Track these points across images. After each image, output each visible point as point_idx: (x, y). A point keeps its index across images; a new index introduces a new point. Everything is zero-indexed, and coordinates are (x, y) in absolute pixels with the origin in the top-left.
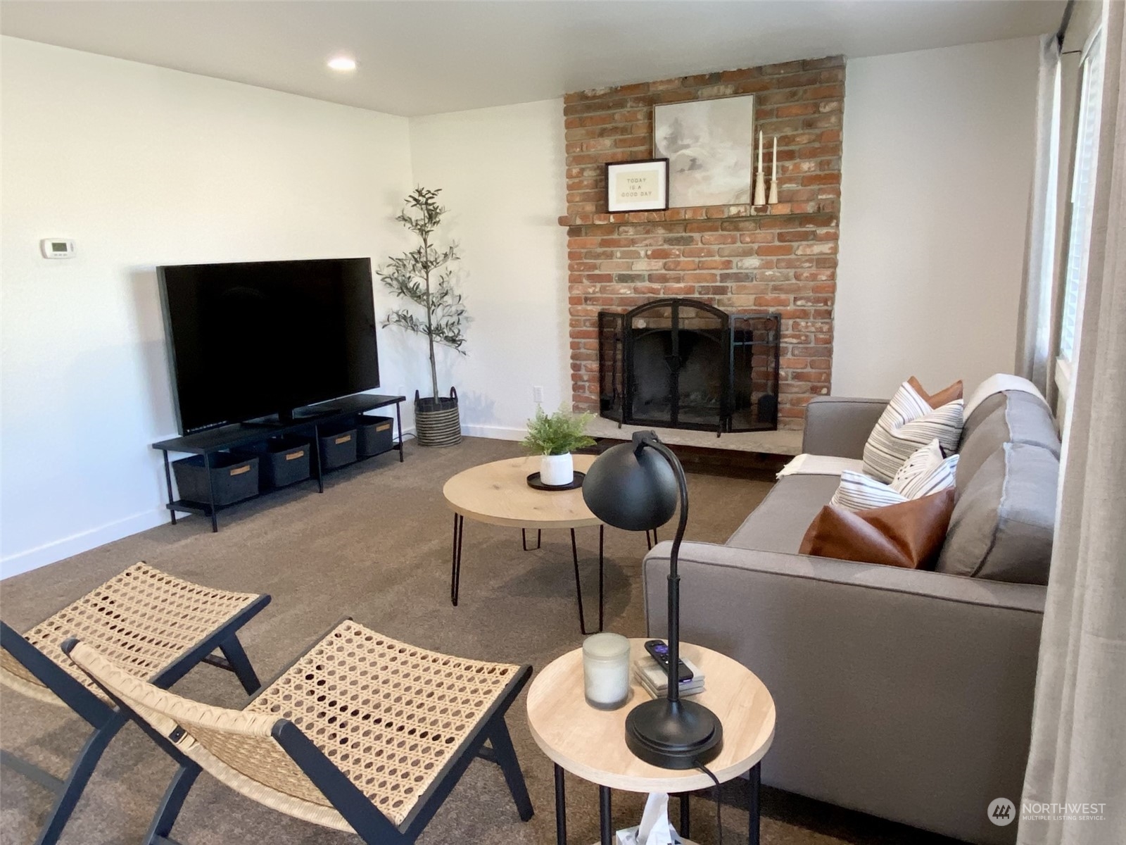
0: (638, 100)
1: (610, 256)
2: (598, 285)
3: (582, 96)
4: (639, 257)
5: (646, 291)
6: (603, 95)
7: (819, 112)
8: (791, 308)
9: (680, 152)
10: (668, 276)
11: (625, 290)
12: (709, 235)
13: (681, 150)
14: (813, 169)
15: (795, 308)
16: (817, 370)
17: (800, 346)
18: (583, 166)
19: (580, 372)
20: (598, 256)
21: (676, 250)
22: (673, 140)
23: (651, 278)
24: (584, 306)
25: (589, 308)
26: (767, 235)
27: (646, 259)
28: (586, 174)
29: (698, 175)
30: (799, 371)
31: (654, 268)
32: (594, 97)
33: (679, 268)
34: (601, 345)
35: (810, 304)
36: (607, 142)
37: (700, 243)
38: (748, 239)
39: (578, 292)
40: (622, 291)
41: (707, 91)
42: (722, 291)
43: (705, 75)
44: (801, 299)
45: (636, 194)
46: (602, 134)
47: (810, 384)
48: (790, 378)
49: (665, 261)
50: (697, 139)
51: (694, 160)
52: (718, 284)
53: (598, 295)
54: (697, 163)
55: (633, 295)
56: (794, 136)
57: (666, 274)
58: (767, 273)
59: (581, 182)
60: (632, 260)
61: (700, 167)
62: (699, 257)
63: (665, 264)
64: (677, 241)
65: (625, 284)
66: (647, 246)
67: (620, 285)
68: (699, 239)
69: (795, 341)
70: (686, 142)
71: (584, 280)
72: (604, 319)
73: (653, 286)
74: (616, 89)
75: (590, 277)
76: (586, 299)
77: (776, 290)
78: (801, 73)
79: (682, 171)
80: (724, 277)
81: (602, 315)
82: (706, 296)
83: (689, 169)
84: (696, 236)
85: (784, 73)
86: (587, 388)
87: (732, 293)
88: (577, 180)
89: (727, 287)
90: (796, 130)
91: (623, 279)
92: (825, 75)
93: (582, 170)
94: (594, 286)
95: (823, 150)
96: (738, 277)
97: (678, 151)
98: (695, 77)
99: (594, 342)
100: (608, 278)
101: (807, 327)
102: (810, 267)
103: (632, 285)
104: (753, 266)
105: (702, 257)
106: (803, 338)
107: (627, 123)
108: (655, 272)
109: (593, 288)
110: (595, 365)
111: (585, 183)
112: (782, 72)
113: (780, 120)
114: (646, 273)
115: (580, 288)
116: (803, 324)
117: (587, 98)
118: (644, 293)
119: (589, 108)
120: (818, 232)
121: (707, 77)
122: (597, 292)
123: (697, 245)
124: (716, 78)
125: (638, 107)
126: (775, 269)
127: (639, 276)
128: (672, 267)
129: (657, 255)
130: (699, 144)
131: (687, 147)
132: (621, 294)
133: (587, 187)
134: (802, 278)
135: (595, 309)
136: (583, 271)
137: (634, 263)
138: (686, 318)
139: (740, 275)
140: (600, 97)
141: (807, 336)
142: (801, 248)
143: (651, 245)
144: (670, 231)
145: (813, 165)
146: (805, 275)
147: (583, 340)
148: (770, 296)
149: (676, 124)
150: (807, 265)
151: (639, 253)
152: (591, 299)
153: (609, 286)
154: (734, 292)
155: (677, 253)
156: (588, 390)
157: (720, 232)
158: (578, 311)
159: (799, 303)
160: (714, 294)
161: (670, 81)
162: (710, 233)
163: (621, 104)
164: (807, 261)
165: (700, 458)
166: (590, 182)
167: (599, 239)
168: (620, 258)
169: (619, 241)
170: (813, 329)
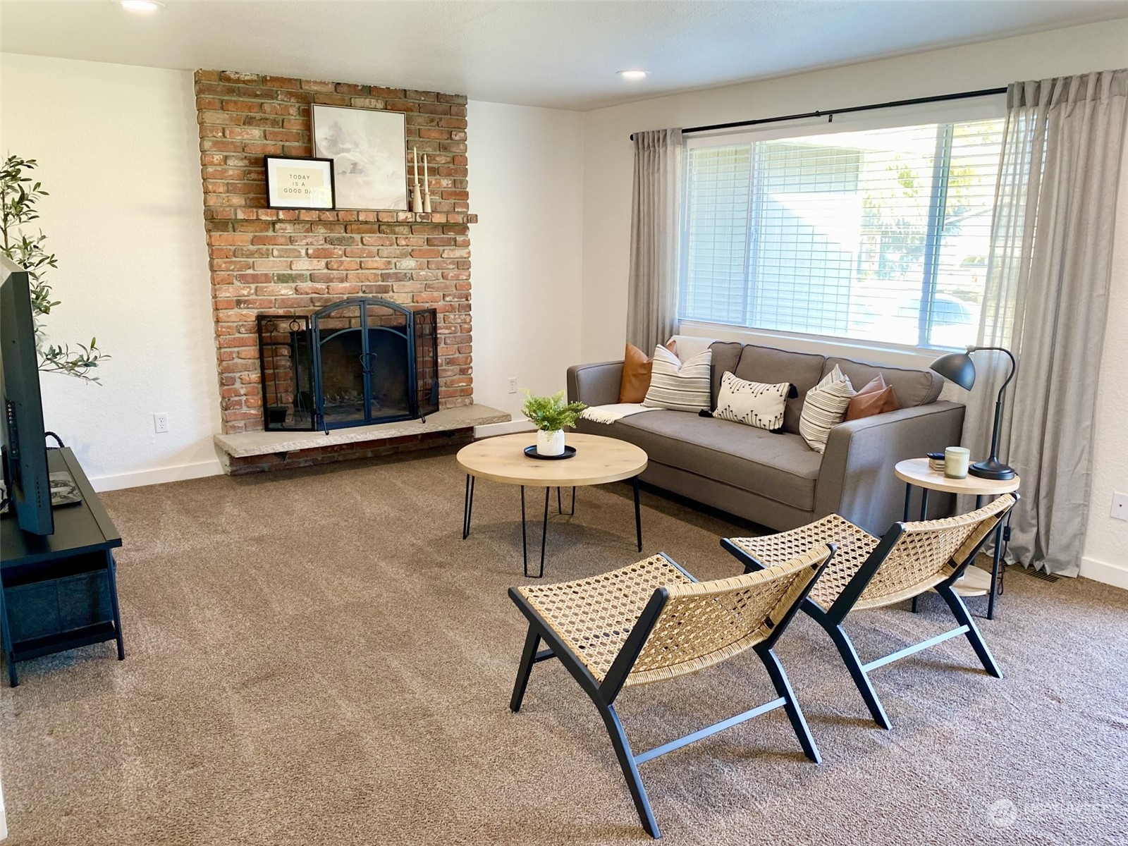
0: (291, 94)
1: (268, 254)
2: (253, 286)
3: (222, 76)
4: (299, 256)
5: (310, 292)
6: (249, 81)
7: (451, 139)
8: (441, 303)
9: (340, 155)
10: (332, 276)
11: (286, 291)
12: (369, 237)
13: (343, 152)
14: (450, 186)
15: (445, 303)
16: (463, 355)
17: (451, 335)
18: (225, 154)
19: (234, 387)
20: (251, 254)
21: (338, 250)
22: (333, 142)
23: (312, 278)
24: (236, 310)
25: (245, 312)
26: (418, 240)
27: (306, 258)
28: (230, 162)
29: (360, 179)
30: (451, 357)
31: (316, 268)
32: (238, 81)
33: (342, 268)
34: (261, 352)
35: (456, 300)
36: (256, 132)
37: (360, 244)
38: (404, 243)
39: (228, 295)
40: (282, 292)
41: (359, 101)
42: (385, 290)
43: (358, 86)
44: (449, 295)
45: (300, 191)
46: (249, 121)
47: (458, 367)
48: (444, 364)
49: (326, 260)
50: (356, 145)
51: (355, 164)
52: (380, 283)
53: (254, 297)
54: (359, 168)
55: (295, 296)
56: (435, 155)
57: (330, 274)
58: (421, 273)
59: (225, 171)
60: (291, 259)
61: (361, 171)
62: (360, 257)
63: (327, 264)
64: (340, 241)
65: (285, 285)
66: (307, 244)
67: (281, 285)
68: (360, 240)
69: (447, 331)
70: (347, 146)
71: (235, 281)
72: (264, 323)
73: (317, 286)
74: (265, 77)
75: (243, 278)
76: (239, 303)
77: (429, 287)
78: (436, 103)
79: (344, 173)
80: (385, 277)
81: (260, 318)
82: (371, 295)
83: (350, 173)
84: (357, 237)
85: (424, 100)
86: (243, 402)
87: (393, 292)
88: (219, 168)
89: (389, 286)
90: (435, 151)
91: (283, 279)
92: (454, 109)
93: (226, 158)
94: (250, 288)
95: (456, 171)
96: (399, 278)
97: (339, 153)
98: (349, 86)
99: (251, 351)
100: (267, 278)
101: (455, 319)
102: (453, 269)
103: (294, 285)
104: (410, 267)
105: (364, 257)
106: (453, 329)
107: (276, 116)
108: (315, 272)
109: (248, 290)
110: (255, 376)
111: (231, 173)
112: (423, 98)
113: (421, 139)
114: (308, 273)
115: (231, 290)
116: (452, 316)
117: (228, 79)
118: (308, 294)
119: (231, 91)
120: (457, 239)
121: (360, 88)
122: (252, 294)
123: (358, 245)
124: (369, 91)
125: (290, 101)
126: (427, 270)
127: (301, 275)
128: (335, 267)
129: (318, 255)
130: (359, 150)
131: (348, 151)
132: (282, 295)
133: (232, 177)
134: (449, 277)
135: (252, 314)
136: (232, 271)
137: (294, 262)
138: (353, 317)
139: (399, 275)
140: (244, 82)
141: (455, 327)
142: (446, 251)
143: (312, 244)
144: (331, 230)
145: (450, 182)
146: (451, 275)
147: (236, 349)
148: (425, 295)
149: (336, 127)
150: (451, 266)
151: (300, 252)
152: (245, 302)
153: (266, 287)
154: (395, 291)
155: (340, 252)
156: (245, 405)
157: (378, 235)
158: (229, 316)
159: (448, 299)
160: (376, 293)
161: (323, 83)
162: (369, 235)
163: (271, 95)
164: (451, 263)
165: (372, 452)
166: (236, 172)
167: (251, 235)
168: (278, 257)
169: (274, 238)
170: (459, 321)
